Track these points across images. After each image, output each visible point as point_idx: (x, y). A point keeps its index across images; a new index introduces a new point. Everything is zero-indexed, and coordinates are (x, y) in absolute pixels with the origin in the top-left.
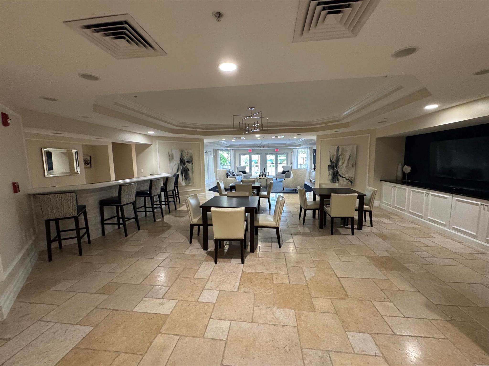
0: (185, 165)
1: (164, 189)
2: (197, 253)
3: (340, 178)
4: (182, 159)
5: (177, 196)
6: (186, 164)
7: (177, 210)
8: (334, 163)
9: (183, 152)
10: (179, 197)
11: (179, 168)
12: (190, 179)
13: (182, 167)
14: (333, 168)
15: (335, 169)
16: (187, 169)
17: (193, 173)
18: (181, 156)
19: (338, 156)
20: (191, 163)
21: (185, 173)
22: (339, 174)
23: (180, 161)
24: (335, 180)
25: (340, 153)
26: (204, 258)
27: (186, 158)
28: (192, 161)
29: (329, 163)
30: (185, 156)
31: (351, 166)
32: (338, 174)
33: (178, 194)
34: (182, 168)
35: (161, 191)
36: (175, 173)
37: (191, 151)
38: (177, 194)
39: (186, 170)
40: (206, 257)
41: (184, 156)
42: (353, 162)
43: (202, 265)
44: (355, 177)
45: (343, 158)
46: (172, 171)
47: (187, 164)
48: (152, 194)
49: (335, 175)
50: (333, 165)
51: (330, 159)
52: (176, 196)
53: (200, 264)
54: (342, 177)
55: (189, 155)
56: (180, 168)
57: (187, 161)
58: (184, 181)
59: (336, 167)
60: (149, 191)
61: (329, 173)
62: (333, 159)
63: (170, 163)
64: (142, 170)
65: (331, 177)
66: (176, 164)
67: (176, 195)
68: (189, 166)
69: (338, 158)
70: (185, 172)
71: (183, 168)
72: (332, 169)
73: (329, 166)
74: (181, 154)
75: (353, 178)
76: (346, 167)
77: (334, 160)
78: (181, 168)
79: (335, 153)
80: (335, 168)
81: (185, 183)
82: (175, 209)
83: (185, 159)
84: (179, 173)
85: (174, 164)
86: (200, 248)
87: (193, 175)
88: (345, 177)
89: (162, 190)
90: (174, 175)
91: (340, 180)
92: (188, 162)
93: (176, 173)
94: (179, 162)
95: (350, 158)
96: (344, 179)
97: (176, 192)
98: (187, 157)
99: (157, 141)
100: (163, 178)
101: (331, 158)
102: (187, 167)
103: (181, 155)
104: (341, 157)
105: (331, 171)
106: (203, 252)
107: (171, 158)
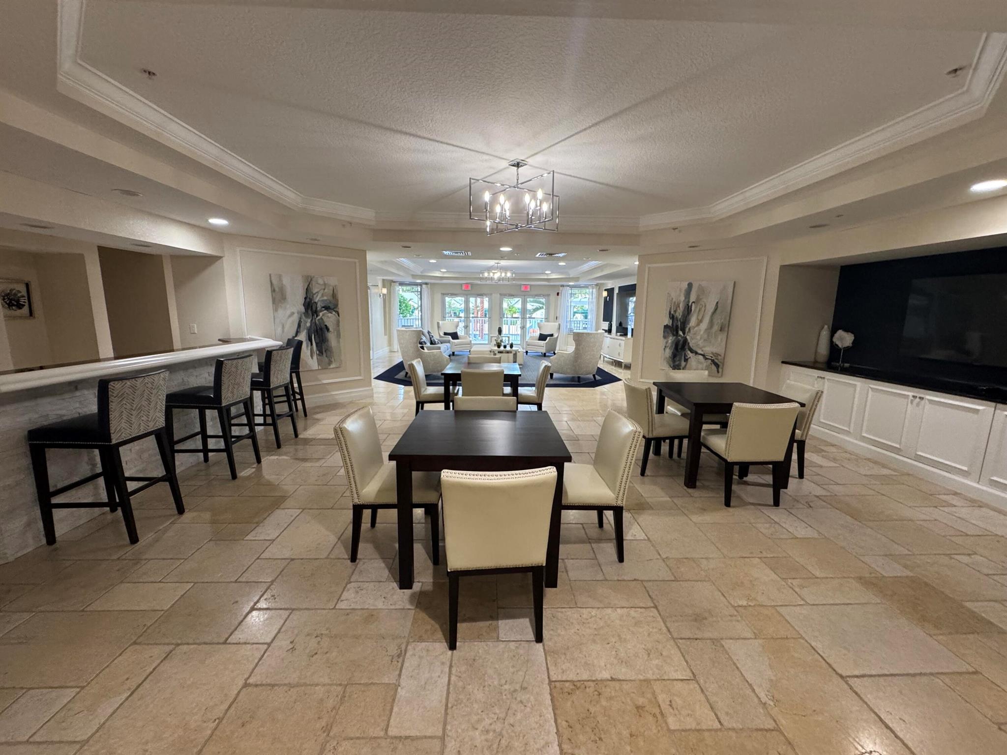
0: (319, 318)
1: (262, 383)
2: (380, 605)
3: (690, 354)
4: (311, 300)
5: (298, 397)
6: (321, 314)
7: (299, 437)
8: (677, 321)
9: (314, 283)
10: (302, 399)
11: (302, 324)
12: (331, 352)
13: (309, 320)
14: (675, 333)
15: (680, 336)
16: (323, 326)
17: (338, 336)
18: (306, 293)
19: (688, 305)
20: (334, 313)
21: (316, 337)
22: (689, 346)
23: (304, 305)
24: (680, 360)
25: (693, 298)
26: (409, 624)
27: (319, 299)
28: (336, 305)
29: (667, 321)
30: (317, 292)
31: (720, 329)
32: (686, 347)
33: (301, 394)
34: (311, 325)
35: (252, 389)
36: (290, 337)
37: (332, 281)
38: (298, 391)
39: (321, 329)
40: (415, 620)
41: (314, 292)
42: (722, 321)
43: (406, 664)
44: (725, 354)
45: (699, 311)
46: (283, 331)
47: (323, 315)
48: (223, 401)
49: (680, 347)
50: (675, 324)
51: (670, 312)
52: (294, 397)
53: (399, 656)
54: (696, 353)
55: (328, 291)
56: (305, 325)
57: (323, 305)
58: (315, 357)
59: (681, 330)
60: (212, 391)
61: (667, 343)
62: (675, 311)
63: (276, 310)
64: (193, 327)
65: (669, 352)
66: (293, 313)
67: (293, 394)
68: (329, 318)
69: (688, 310)
70: (319, 334)
71: (313, 325)
72: (674, 335)
73: (666, 327)
74: (306, 288)
75: (720, 356)
76: (706, 330)
77: (679, 314)
78: (308, 324)
79: (682, 298)
80: (681, 333)
81: (319, 364)
82: (294, 436)
83: (316, 301)
84: (303, 337)
85: (288, 312)
86: (388, 580)
87: (339, 342)
88: (702, 353)
89: (255, 385)
90: (290, 343)
91: (689, 360)
92: (327, 308)
93: (294, 337)
94: (303, 309)
95: (716, 309)
96: (701, 357)
97: (296, 385)
98: (323, 295)
99: (238, 249)
100: (258, 351)
101: (671, 308)
102: (324, 322)
103: (308, 290)
104: (696, 308)
105: (671, 339)
106: (401, 598)
107: (278, 296)
